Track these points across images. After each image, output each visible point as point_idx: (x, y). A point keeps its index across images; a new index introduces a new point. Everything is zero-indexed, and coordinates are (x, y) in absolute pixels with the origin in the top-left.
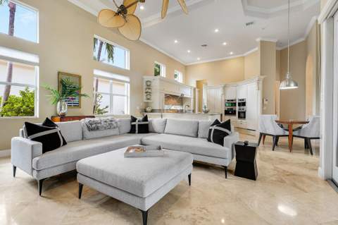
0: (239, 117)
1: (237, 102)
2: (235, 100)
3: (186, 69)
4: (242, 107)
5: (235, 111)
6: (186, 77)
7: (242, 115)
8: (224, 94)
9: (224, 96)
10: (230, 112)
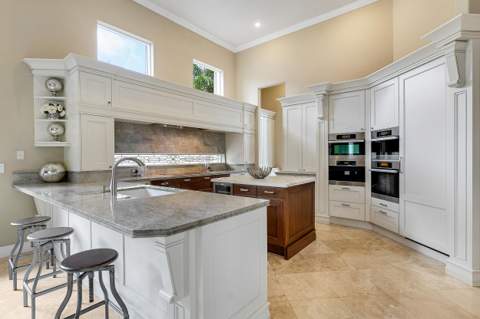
0: (377, 190)
1: (369, 140)
2: (363, 134)
3: (235, 61)
4: (385, 158)
5: (362, 170)
6: (234, 82)
7: (386, 184)
8: (327, 116)
9: (326, 122)
10: (347, 173)
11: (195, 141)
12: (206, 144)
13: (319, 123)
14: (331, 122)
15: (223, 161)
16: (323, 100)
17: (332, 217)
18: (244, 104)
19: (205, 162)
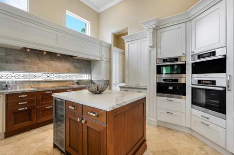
0: (195, 103)
1: (190, 62)
3: (99, 18)
8: (155, 45)
9: (155, 50)
10: (170, 88)
11: (67, 65)
12: (75, 67)
13: (150, 51)
14: (159, 50)
15: (90, 79)
16: (153, 33)
17: (158, 121)
18: (101, 41)
19: (74, 79)
